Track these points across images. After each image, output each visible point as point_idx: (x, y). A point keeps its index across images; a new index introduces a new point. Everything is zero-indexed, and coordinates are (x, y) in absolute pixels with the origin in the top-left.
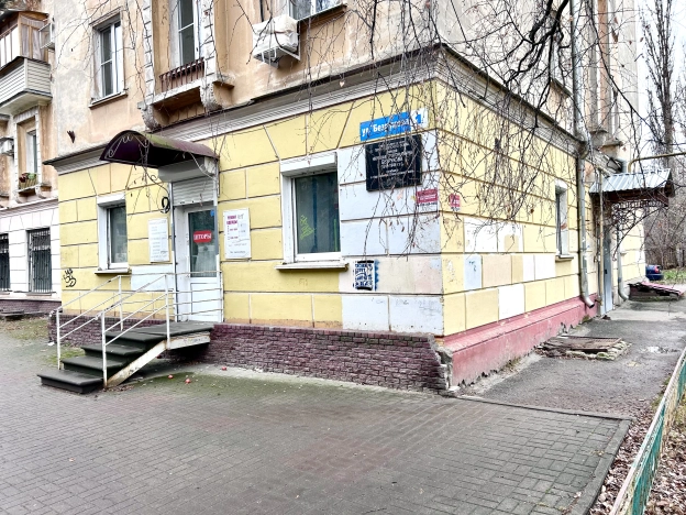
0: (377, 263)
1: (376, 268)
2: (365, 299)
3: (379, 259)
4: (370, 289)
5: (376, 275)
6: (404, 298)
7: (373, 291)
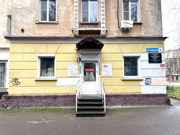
0: (151, 79)
1: (151, 80)
2: (148, 86)
3: (151, 78)
4: (149, 84)
5: (151, 81)
6: (157, 86)
7: (150, 85)
